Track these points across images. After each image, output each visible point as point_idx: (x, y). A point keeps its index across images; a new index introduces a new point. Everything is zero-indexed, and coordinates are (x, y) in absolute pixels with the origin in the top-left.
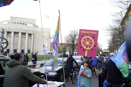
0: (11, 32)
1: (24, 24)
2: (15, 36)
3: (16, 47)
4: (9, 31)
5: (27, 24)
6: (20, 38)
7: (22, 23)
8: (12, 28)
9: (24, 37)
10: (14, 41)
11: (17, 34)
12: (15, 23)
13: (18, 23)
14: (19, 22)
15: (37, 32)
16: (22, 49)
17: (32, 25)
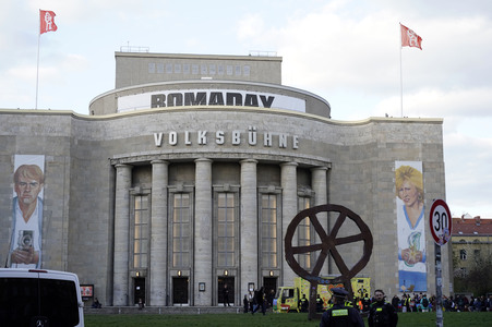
0: (190, 164)
1: (251, 100)
2: (218, 187)
3: (232, 262)
4: (184, 152)
5: (271, 99)
6: (248, 198)
7: (244, 93)
8: (201, 136)
9: (271, 188)
10: (214, 219)
11: (225, 172)
12: (202, 97)
13: (217, 98)
14: (224, 92)
16: (265, 274)
17: (299, 106)
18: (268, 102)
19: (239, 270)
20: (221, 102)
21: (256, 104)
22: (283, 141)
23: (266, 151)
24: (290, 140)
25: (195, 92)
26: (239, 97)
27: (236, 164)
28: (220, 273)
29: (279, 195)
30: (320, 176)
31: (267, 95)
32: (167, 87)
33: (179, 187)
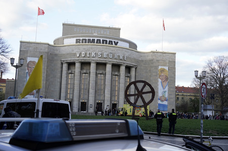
0: (89, 64)
1: (111, 42)
2: (98, 72)
3: (102, 98)
4: (87, 59)
5: (117, 42)
6: (108, 76)
7: (108, 40)
8: (93, 54)
9: (116, 73)
10: (96, 83)
11: (101, 67)
12: (93, 41)
13: (99, 41)
14: (101, 39)
15: (143, 61)
16: (113, 102)
17: (127, 45)
18: (116, 44)
19: (104, 101)
20: (100, 43)
21: (112, 44)
22: (121, 57)
23: (115, 61)
24: (124, 57)
25: (91, 39)
26: (106, 41)
27: (105, 64)
28: (97, 101)
29: (119, 76)
30: (133, 70)
31: (116, 41)
32: (82, 36)
33: (85, 71)
